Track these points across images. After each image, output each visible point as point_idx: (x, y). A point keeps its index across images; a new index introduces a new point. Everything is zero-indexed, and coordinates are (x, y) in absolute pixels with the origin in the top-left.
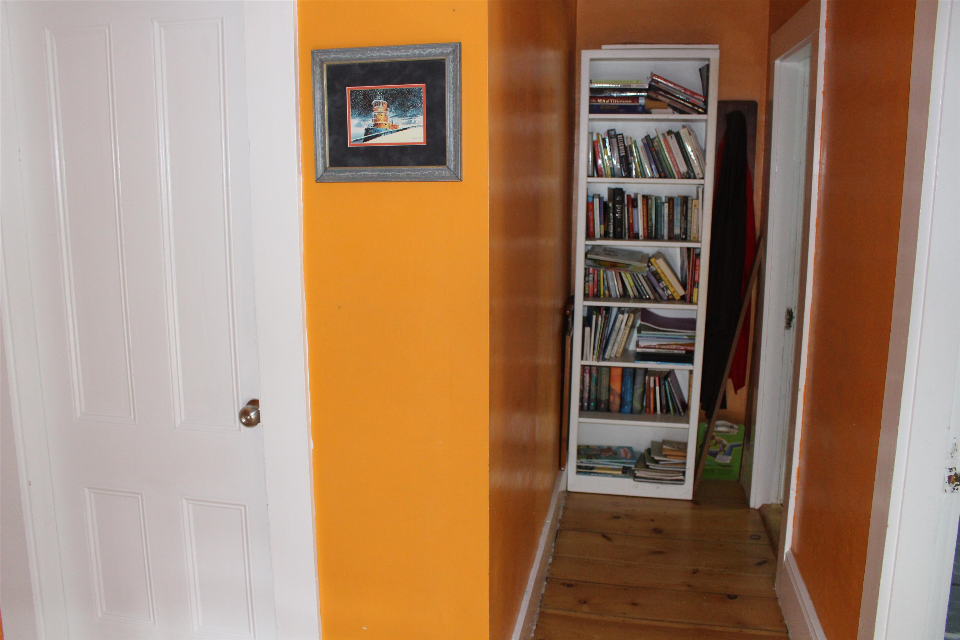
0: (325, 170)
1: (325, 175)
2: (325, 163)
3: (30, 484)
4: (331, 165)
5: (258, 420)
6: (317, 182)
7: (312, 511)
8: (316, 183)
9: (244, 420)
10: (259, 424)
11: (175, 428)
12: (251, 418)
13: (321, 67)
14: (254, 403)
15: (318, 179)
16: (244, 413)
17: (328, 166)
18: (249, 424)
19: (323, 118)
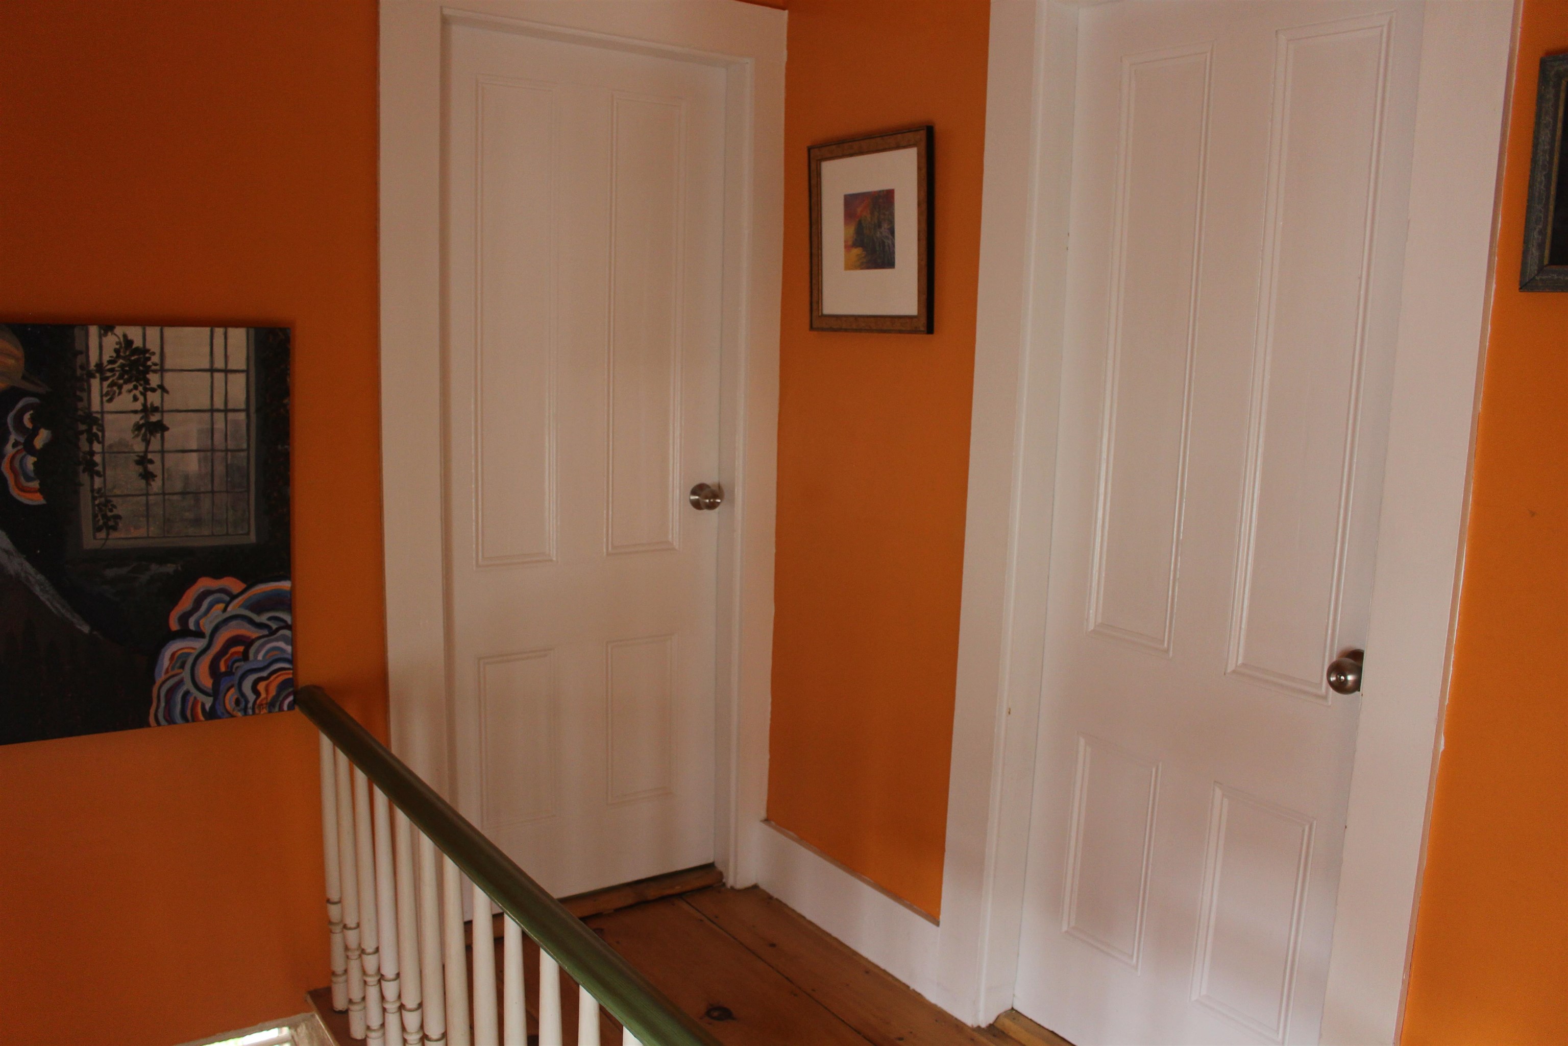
0: (1541, 270)
1: (1538, 278)
2: (1542, 257)
3: (1009, 713)
4: (1552, 262)
5: (1357, 686)
6: (1521, 290)
7: (1420, 859)
8: (1520, 292)
9: (1333, 679)
10: (1357, 693)
11: (1225, 674)
12: (1346, 679)
13: (1557, 86)
14: (1357, 656)
15: (1526, 284)
16: (1337, 668)
17: (1546, 262)
18: (1340, 687)
19: (1548, 177)
